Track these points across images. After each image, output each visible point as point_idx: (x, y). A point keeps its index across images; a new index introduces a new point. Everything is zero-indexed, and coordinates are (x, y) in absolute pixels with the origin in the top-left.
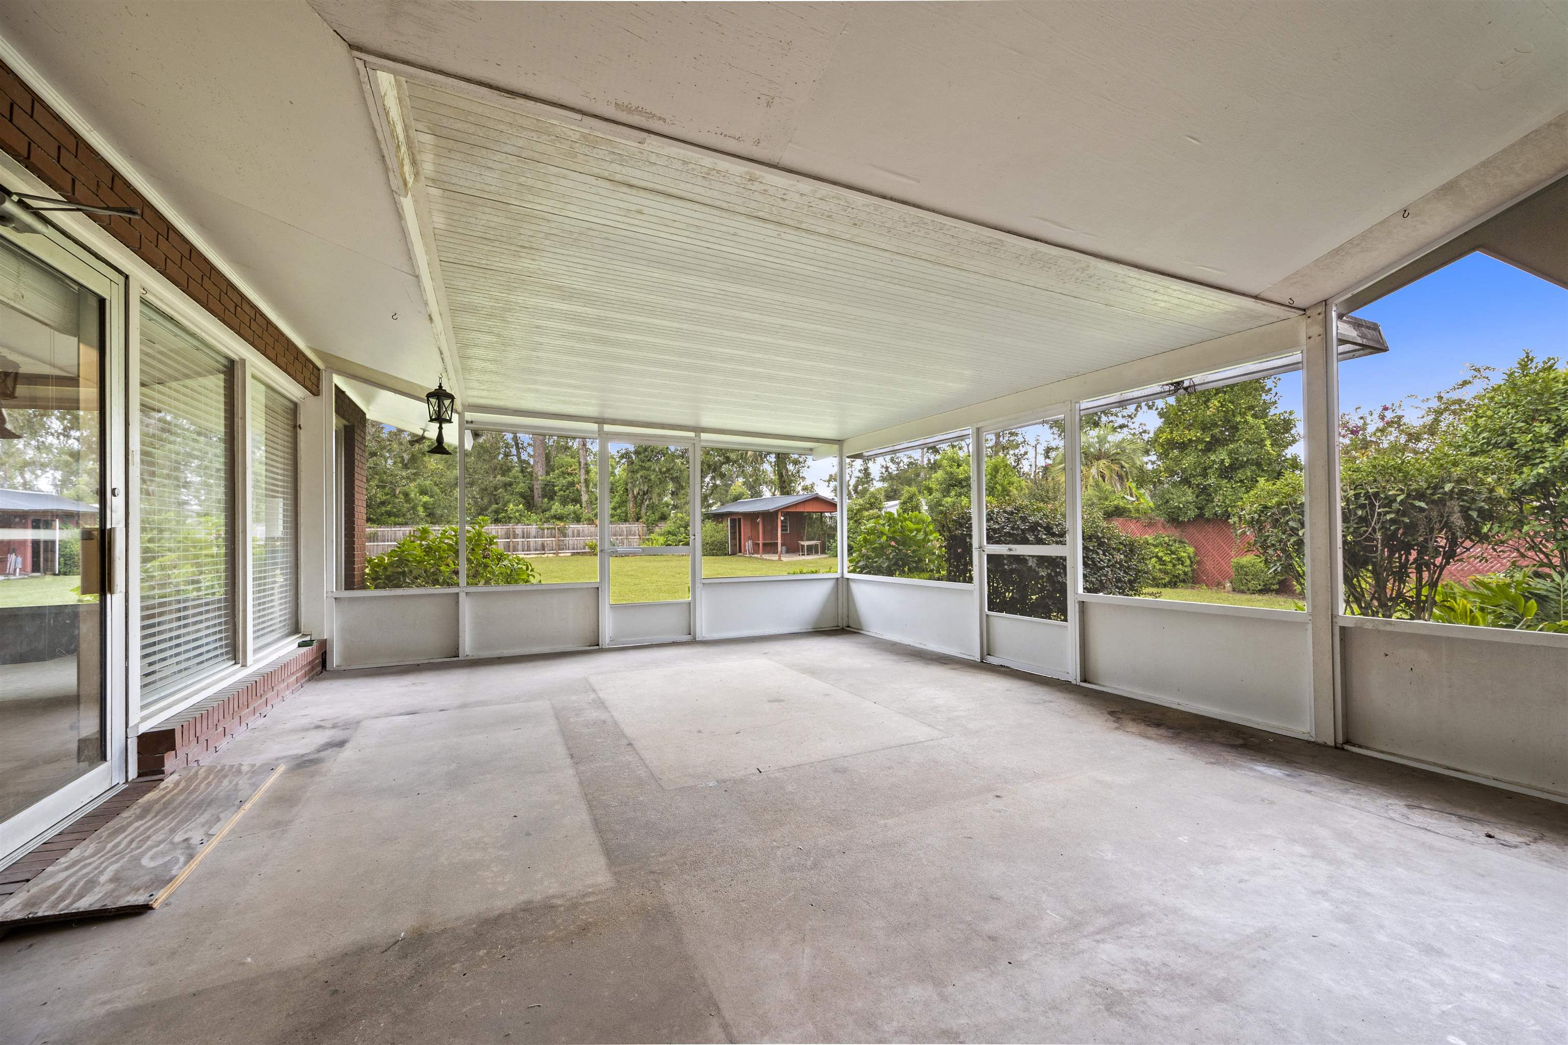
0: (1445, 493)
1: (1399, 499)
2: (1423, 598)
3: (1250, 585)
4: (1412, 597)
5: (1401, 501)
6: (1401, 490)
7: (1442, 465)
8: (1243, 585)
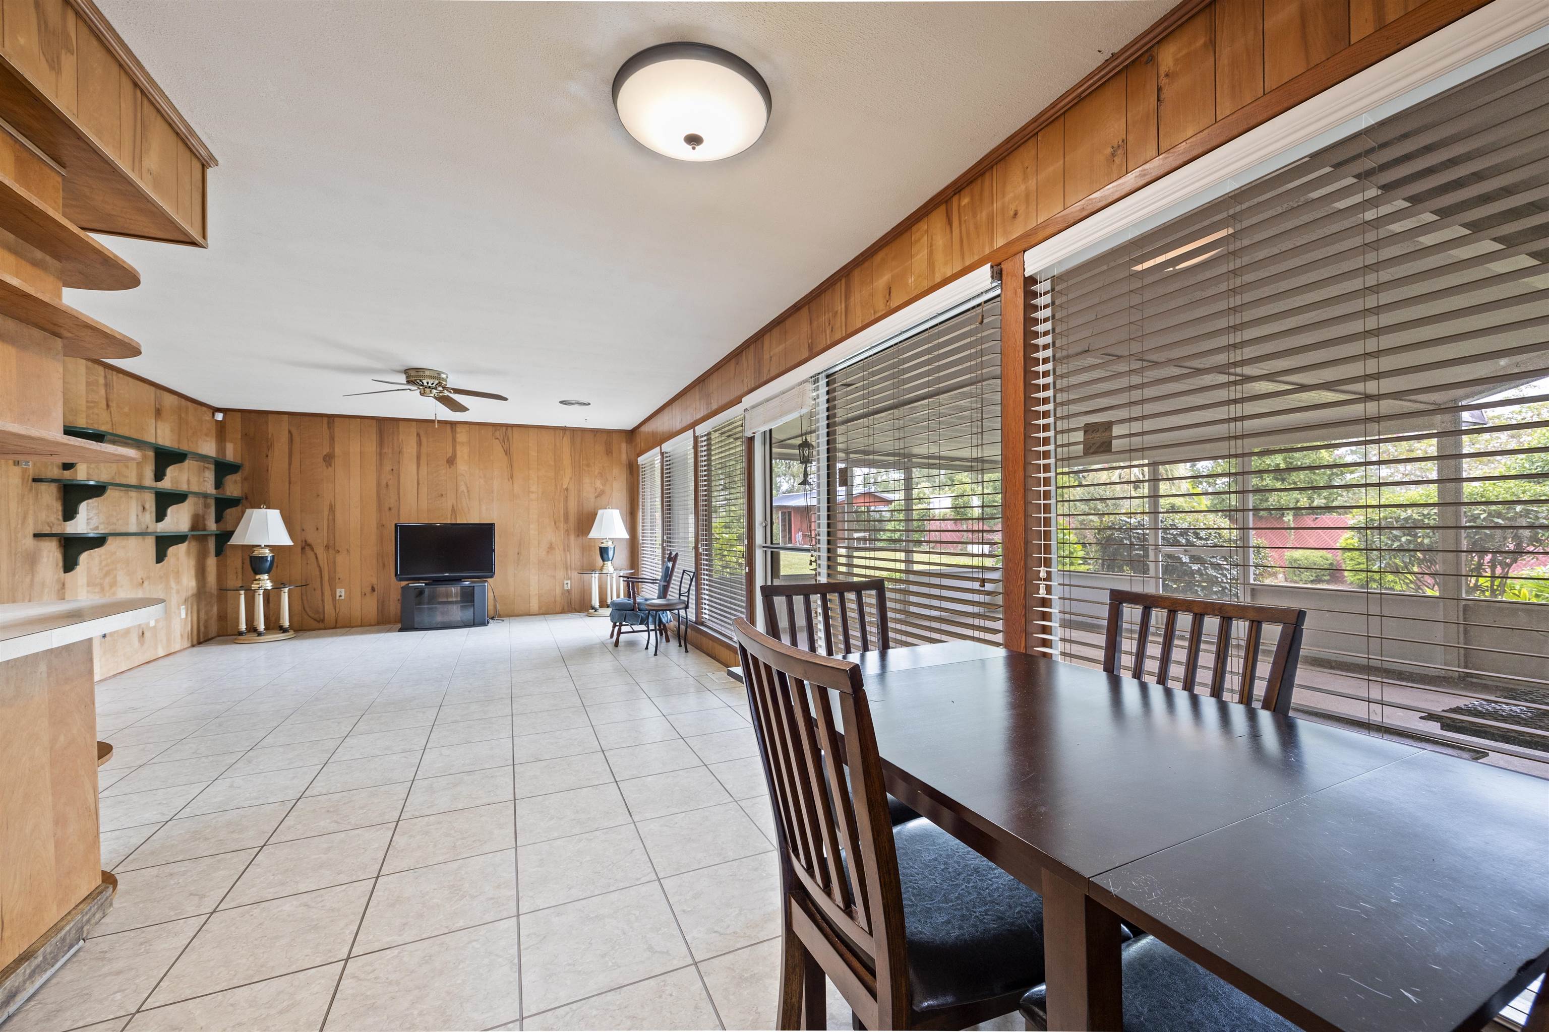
0: (1516, 513)
1: (1482, 517)
2: (1495, 587)
3: (1303, 576)
4: (1487, 586)
5: (1484, 518)
6: (1484, 511)
7: (1514, 493)
8: (1296, 576)
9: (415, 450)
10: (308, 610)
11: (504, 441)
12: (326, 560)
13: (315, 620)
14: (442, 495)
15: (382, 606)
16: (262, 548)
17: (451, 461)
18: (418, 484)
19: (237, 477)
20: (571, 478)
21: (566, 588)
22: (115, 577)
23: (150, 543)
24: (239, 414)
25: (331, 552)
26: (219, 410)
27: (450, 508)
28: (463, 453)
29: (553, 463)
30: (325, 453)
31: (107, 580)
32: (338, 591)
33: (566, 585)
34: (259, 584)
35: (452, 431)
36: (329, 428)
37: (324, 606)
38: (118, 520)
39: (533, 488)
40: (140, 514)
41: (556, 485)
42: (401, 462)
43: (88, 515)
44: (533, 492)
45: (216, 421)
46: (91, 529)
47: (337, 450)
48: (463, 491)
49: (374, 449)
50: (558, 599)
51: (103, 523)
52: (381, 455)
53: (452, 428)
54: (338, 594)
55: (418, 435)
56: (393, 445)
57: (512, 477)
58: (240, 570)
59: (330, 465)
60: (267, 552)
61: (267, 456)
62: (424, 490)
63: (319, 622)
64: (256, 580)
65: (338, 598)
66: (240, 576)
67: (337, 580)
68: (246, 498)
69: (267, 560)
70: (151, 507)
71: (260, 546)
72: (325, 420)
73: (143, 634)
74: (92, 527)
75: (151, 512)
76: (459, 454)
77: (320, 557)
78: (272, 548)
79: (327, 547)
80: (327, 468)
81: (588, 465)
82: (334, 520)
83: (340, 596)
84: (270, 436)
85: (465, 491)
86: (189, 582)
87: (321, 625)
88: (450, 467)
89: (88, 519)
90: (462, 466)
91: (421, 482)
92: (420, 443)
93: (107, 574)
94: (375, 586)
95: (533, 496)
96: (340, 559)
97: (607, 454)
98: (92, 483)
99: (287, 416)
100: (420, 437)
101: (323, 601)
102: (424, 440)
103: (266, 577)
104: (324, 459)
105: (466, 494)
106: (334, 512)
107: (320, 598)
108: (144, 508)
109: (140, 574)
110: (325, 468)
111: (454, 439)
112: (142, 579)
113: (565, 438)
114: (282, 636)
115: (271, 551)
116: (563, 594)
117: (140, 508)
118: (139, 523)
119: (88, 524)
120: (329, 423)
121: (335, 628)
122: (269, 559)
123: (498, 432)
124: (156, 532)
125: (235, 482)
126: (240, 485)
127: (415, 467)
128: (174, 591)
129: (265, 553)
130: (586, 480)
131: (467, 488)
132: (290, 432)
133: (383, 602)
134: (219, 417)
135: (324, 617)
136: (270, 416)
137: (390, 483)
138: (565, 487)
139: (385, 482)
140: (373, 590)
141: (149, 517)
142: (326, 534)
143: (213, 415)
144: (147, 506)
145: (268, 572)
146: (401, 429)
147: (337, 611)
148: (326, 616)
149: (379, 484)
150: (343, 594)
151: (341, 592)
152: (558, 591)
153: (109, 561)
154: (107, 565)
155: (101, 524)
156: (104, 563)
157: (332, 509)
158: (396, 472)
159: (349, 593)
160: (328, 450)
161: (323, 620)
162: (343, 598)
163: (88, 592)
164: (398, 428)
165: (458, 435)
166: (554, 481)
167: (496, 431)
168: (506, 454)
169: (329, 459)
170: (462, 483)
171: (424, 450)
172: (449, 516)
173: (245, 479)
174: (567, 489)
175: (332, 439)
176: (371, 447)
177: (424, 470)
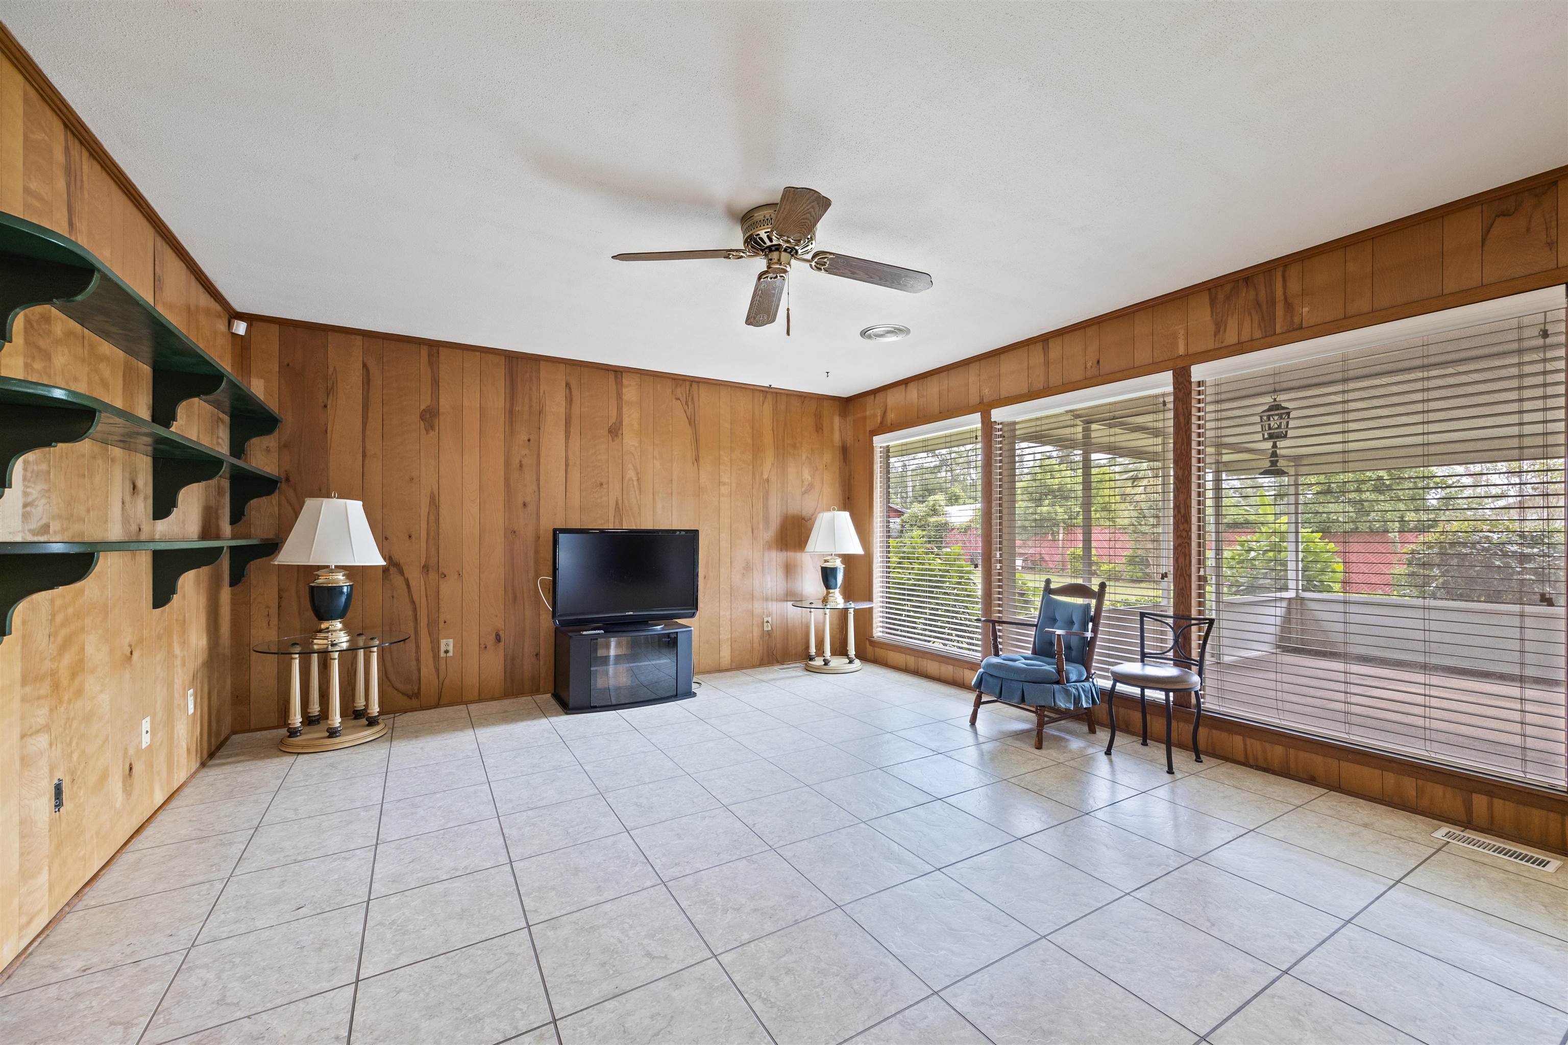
9: (563, 410)
10: (393, 677)
11: (687, 403)
12: (423, 589)
13: (404, 694)
14: (601, 484)
15: (511, 664)
16: (332, 571)
17: (615, 431)
18: (567, 465)
19: (270, 441)
20: (773, 464)
21: (766, 629)
22: (82, 649)
23: (144, 561)
24: (275, 328)
25: (433, 576)
26: (241, 316)
27: (612, 504)
28: (631, 417)
29: (750, 441)
30: (423, 408)
31: (67, 659)
32: (443, 642)
33: (765, 624)
34: (326, 638)
35: (616, 383)
36: (430, 364)
37: (419, 670)
38: (88, 511)
39: (725, 478)
40: (128, 498)
41: (754, 474)
42: (542, 429)
43: (26, 494)
44: (724, 484)
45: (235, 335)
46: (33, 532)
47: (445, 404)
48: (631, 479)
49: (501, 404)
50: (756, 645)
51: (59, 517)
52: (511, 414)
53: (616, 377)
54: (443, 648)
55: (568, 385)
56: (530, 400)
57: (697, 460)
58: (274, 610)
59: (432, 428)
60: (340, 578)
61: (325, 406)
62: (575, 474)
63: (410, 697)
64: (321, 631)
65: (442, 655)
66: (274, 621)
67: (441, 624)
68: (287, 480)
69: (342, 593)
70: (146, 484)
71: (328, 567)
72: (424, 351)
73: (131, 769)
74: (34, 526)
75: (145, 498)
76: (626, 420)
77: (413, 584)
78: (351, 572)
79: (426, 568)
80: (427, 431)
81: (794, 446)
82: (437, 520)
83: (446, 652)
84: (331, 370)
85: (635, 479)
86: (198, 640)
87: (415, 702)
88: (613, 440)
89: (25, 506)
90: (630, 440)
91: (571, 463)
92: (570, 399)
93: (63, 648)
94: (501, 633)
95: (724, 490)
96: (447, 588)
97: (817, 431)
98: (58, 394)
99: (359, 338)
100: (570, 388)
101: (418, 660)
102: (576, 393)
103: (338, 625)
104: (422, 417)
105: (635, 483)
106: (437, 508)
107: (413, 655)
108: (134, 487)
109: (127, 637)
110: (423, 431)
111: (619, 396)
112: (130, 646)
113: (766, 404)
114: (369, 734)
115: (348, 577)
116: (762, 637)
117: (129, 487)
118: (126, 520)
119: (26, 517)
120: (430, 355)
121: (437, 705)
122: (345, 589)
123: (679, 389)
124: (152, 541)
125: (268, 450)
126: (276, 455)
127: (562, 436)
128: (178, 662)
129: (338, 581)
130: (792, 470)
131: (637, 474)
132: (365, 366)
133: (513, 659)
134: (241, 328)
135: (419, 689)
136: (331, 336)
137: (525, 461)
138: (765, 476)
139: (517, 461)
140: (498, 639)
141: (143, 506)
142: (423, 545)
143: (230, 325)
144: (140, 484)
145: (341, 615)
146: (543, 375)
147: (441, 678)
148: (423, 687)
149: (507, 463)
150: (451, 648)
151: (447, 644)
152: (756, 632)
153: (70, 610)
154: (65, 623)
155: (54, 518)
156: (59, 618)
157: (434, 503)
158: (534, 444)
159: (460, 646)
160: (428, 403)
161: (417, 695)
162: (450, 654)
163: (24, 700)
164: (538, 371)
165: (624, 390)
166: (751, 467)
167: (676, 387)
168: (690, 424)
169: (430, 417)
170: (630, 466)
171: (576, 411)
172: (611, 518)
173: (284, 446)
174: (768, 480)
175: (435, 383)
176: (497, 401)
177: (575, 444)
